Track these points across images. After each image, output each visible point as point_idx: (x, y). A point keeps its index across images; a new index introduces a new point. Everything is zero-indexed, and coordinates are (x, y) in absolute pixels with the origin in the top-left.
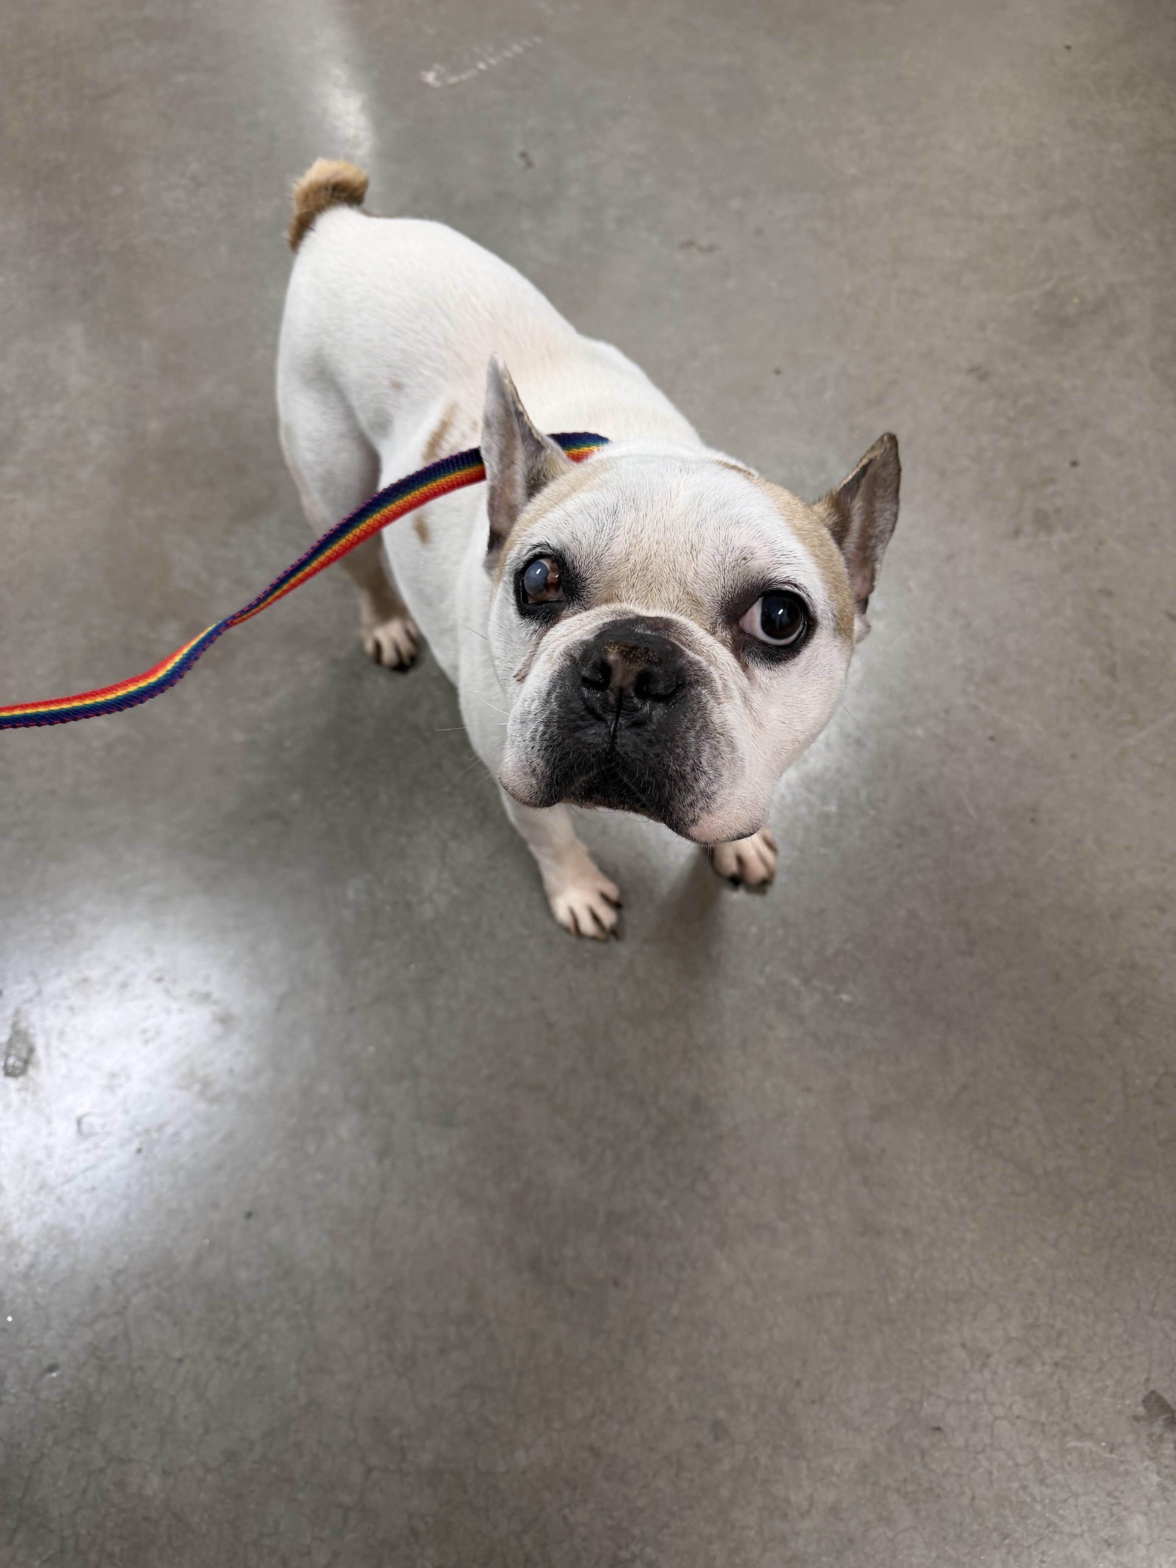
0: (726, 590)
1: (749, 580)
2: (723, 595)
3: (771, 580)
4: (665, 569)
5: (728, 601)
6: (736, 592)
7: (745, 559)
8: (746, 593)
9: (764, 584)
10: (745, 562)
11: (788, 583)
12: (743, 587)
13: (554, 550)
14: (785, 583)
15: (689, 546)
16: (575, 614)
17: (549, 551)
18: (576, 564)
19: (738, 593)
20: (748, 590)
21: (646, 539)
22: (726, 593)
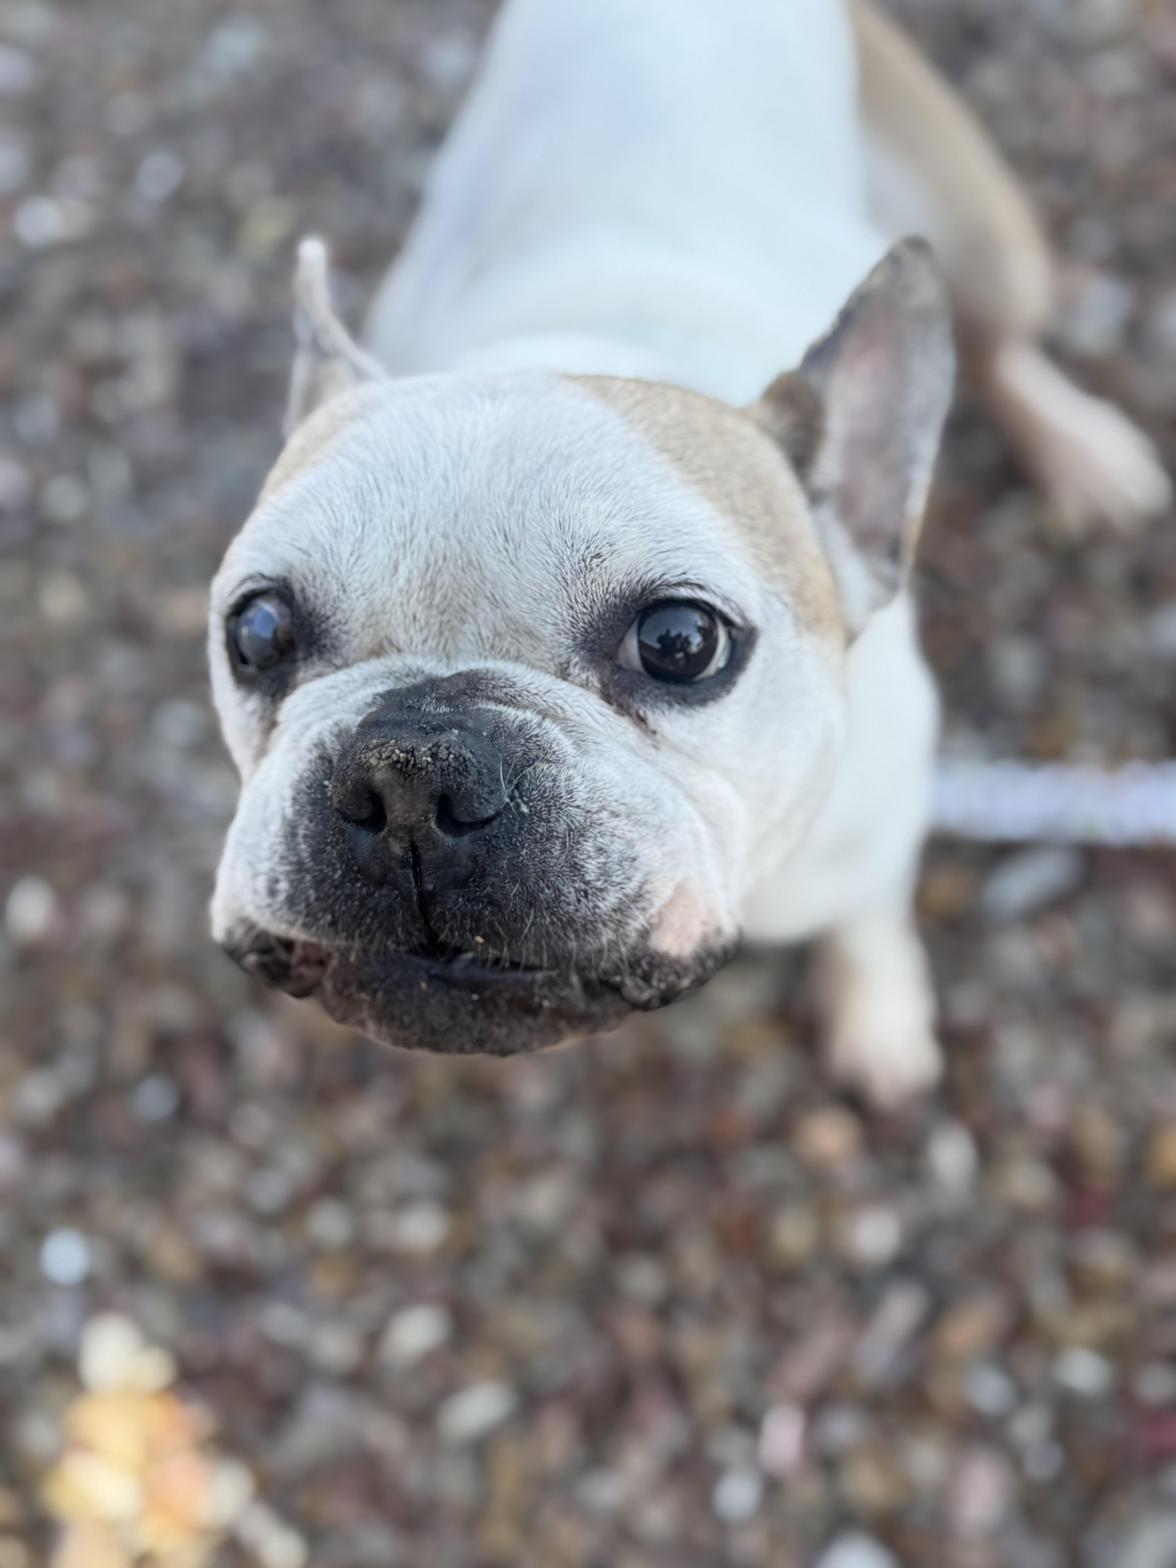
0: (576, 612)
1: (614, 589)
2: (572, 620)
3: (653, 582)
4: (465, 582)
5: (583, 627)
6: (596, 612)
7: (598, 556)
8: (614, 610)
9: (644, 589)
10: (600, 560)
11: (686, 583)
12: (607, 601)
13: (271, 579)
14: (679, 584)
15: (501, 539)
16: (320, 675)
17: (264, 584)
18: (310, 591)
19: (599, 612)
20: (615, 606)
21: (422, 534)
22: (578, 617)
